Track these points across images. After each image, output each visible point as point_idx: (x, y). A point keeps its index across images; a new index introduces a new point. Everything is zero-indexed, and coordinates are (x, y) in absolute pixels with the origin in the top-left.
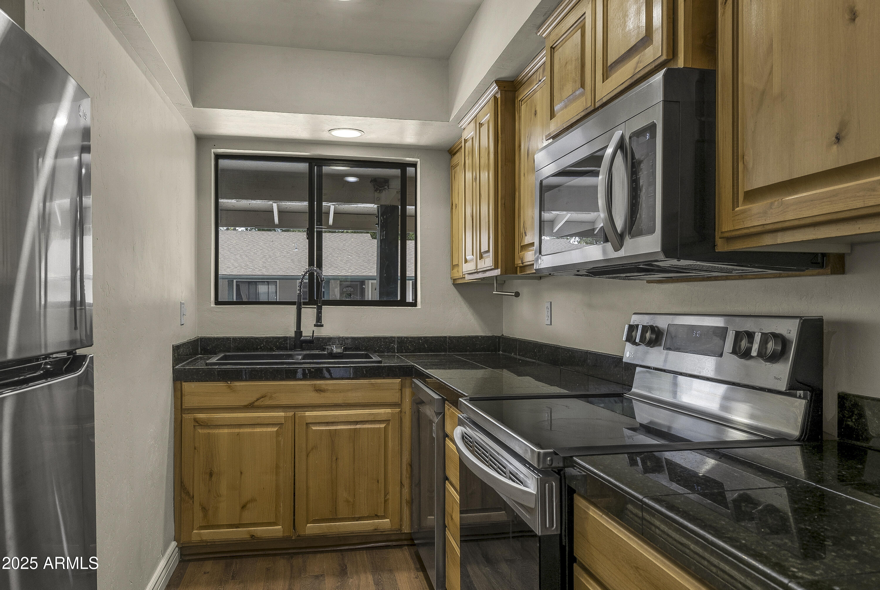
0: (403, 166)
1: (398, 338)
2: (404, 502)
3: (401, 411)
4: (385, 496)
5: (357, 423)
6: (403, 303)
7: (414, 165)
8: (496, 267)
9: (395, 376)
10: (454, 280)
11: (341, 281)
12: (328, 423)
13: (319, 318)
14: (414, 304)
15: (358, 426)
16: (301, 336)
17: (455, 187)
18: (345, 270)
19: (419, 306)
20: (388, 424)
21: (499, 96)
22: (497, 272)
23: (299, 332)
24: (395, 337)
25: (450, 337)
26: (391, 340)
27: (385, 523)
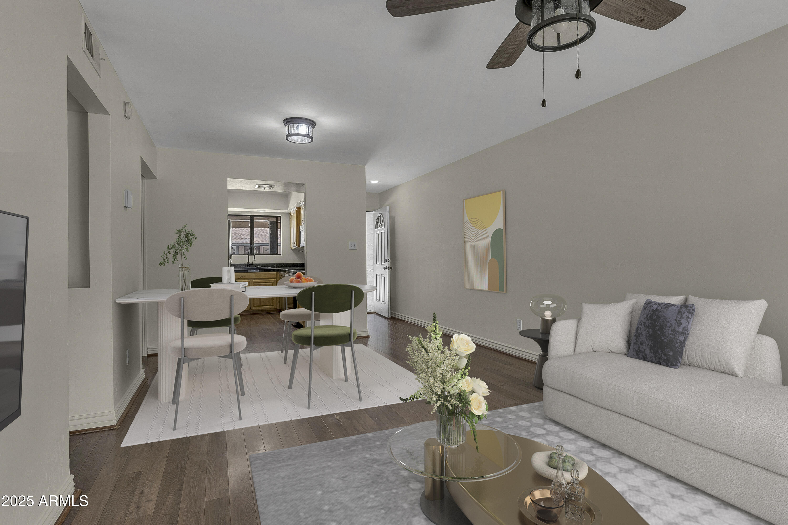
0: (277, 217)
1: (276, 264)
2: (277, 302)
3: (276, 280)
4: (273, 300)
5: (265, 283)
6: (277, 254)
7: (280, 217)
8: (297, 246)
9: (275, 271)
10: (291, 248)
11: (244, 246)
12: (258, 283)
13: (255, 258)
14: (281, 255)
15: (266, 283)
16: (249, 263)
17: (291, 223)
18: (248, 240)
19: (282, 255)
20: (273, 283)
21: (297, 209)
22: (297, 247)
23: (249, 262)
24: (275, 264)
25: (290, 263)
26: (274, 264)
27: (273, 307)
